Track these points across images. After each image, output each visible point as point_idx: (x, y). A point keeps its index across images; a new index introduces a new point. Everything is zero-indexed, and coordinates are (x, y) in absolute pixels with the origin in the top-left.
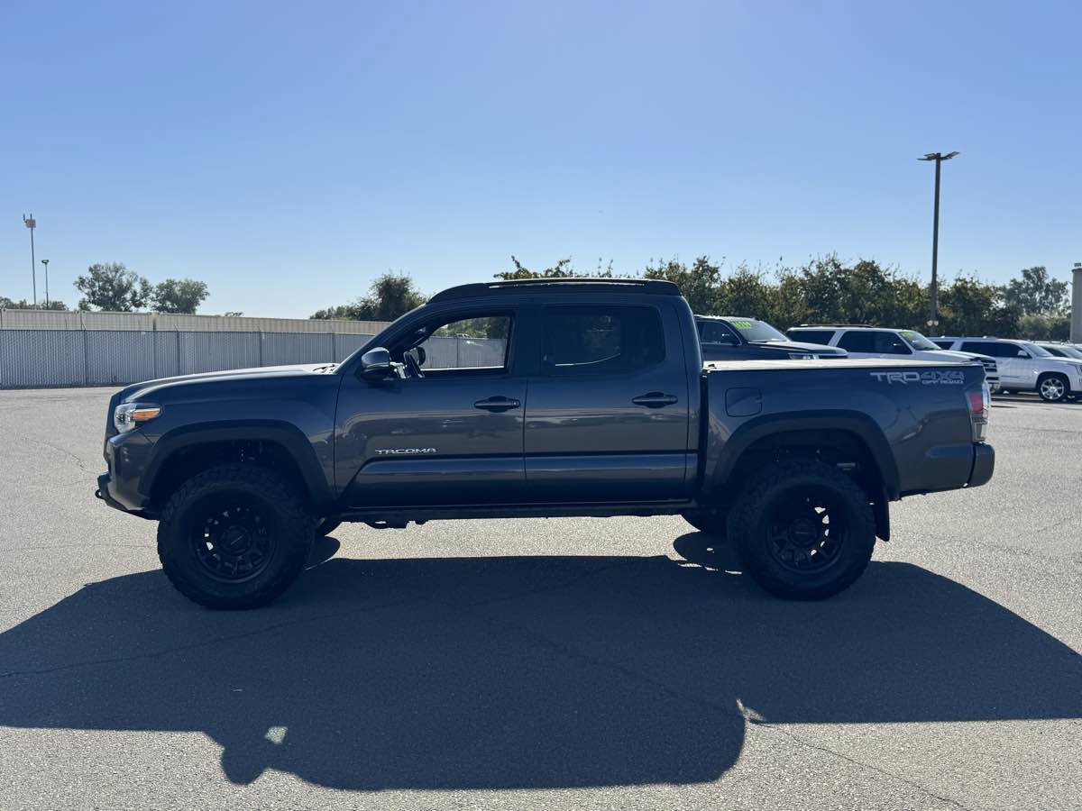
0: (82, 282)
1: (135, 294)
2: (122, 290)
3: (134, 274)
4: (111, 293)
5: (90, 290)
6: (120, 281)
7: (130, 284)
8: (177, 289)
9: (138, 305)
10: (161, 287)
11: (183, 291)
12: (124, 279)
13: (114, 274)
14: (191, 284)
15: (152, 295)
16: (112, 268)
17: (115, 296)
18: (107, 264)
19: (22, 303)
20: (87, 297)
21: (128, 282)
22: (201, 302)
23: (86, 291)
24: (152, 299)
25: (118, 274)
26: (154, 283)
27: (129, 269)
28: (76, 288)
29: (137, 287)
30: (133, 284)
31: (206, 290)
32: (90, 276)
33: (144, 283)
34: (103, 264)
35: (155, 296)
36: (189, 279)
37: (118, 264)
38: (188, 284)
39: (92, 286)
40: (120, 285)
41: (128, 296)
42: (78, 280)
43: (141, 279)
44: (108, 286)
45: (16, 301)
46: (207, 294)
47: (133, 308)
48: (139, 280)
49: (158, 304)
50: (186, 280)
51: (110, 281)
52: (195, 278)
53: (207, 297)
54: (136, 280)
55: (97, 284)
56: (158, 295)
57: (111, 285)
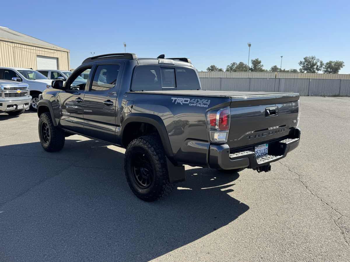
0: (301, 63)
1: (318, 66)
2: (314, 65)
3: (318, 59)
4: (310, 66)
5: (303, 65)
6: (313, 62)
7: (316, 63)
8: (333, 64)
9: (318, 70)
10: (327, 64)
11: (335, 65)
12: (315, 61)
13: (311, 60)
14: (338, 62)
15: (324, 66)
16: (311, 58)
17: (311, 67)
18: (309, 57)
19: (284, 70)
20: (302, 68)
21: (316, 62)
22: (341, 68)
23: (302, 65)
24: (324, 68)
25: (313, 59)
26: (325, 62)
27: (317, 58)
28: (299, 65)
29: (319, 64)
30: (317, 63)
31: (343, 64)
32: (304, 60)
33: (321, 62)
34: (308, 56)
35: (324, 67)
36: (338, 60)
37: (313, 56)
38: (337, 62)
39: (304, 64)
40: (313, 64)
41: (315, 67)
42: (300, 62)
43: (321, 61)
44: (309, 64)
45: (282, 69)
46: (344, 65)
47: (316, 71)
48: (320, 61)
49: (325, 70)
50: (337, 61)
51: (310, 62)
52: (340, 60)
53: (344, 67)
54: (318, 61)
55: (306, 63)
56: (326, 66)
57: (310, 64)
